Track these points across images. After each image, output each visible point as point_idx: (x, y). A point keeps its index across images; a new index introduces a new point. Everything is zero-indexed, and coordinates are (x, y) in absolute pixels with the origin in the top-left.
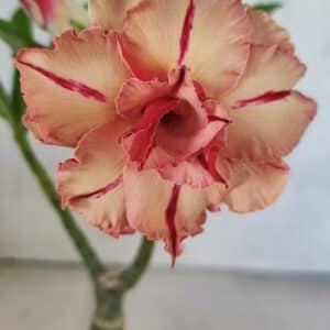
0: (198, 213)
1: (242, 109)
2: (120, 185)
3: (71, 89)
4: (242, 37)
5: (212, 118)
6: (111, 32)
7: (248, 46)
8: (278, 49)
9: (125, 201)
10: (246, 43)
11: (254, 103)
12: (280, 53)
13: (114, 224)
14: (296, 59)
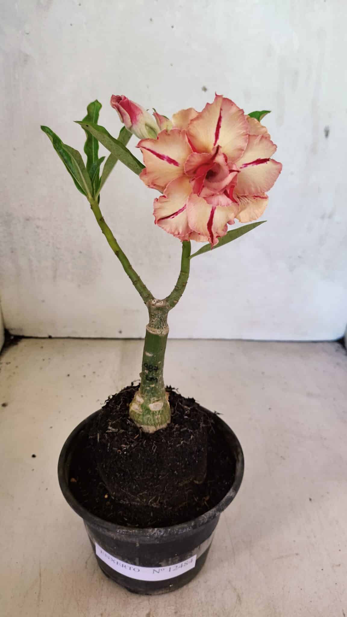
0: (224, 225)
1: (245, 168)
2: (185, 210)
3: (163, 160)
4: (245, 131)
5: (231, 171)
6: (182, 130)
7: (248, 135)
8: (262, 137)
9: (187, 218)
10: (247, 134)
11: (251, 165)
12: (263, 139)
13: (181, 232)
14: (271, 142)
